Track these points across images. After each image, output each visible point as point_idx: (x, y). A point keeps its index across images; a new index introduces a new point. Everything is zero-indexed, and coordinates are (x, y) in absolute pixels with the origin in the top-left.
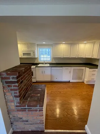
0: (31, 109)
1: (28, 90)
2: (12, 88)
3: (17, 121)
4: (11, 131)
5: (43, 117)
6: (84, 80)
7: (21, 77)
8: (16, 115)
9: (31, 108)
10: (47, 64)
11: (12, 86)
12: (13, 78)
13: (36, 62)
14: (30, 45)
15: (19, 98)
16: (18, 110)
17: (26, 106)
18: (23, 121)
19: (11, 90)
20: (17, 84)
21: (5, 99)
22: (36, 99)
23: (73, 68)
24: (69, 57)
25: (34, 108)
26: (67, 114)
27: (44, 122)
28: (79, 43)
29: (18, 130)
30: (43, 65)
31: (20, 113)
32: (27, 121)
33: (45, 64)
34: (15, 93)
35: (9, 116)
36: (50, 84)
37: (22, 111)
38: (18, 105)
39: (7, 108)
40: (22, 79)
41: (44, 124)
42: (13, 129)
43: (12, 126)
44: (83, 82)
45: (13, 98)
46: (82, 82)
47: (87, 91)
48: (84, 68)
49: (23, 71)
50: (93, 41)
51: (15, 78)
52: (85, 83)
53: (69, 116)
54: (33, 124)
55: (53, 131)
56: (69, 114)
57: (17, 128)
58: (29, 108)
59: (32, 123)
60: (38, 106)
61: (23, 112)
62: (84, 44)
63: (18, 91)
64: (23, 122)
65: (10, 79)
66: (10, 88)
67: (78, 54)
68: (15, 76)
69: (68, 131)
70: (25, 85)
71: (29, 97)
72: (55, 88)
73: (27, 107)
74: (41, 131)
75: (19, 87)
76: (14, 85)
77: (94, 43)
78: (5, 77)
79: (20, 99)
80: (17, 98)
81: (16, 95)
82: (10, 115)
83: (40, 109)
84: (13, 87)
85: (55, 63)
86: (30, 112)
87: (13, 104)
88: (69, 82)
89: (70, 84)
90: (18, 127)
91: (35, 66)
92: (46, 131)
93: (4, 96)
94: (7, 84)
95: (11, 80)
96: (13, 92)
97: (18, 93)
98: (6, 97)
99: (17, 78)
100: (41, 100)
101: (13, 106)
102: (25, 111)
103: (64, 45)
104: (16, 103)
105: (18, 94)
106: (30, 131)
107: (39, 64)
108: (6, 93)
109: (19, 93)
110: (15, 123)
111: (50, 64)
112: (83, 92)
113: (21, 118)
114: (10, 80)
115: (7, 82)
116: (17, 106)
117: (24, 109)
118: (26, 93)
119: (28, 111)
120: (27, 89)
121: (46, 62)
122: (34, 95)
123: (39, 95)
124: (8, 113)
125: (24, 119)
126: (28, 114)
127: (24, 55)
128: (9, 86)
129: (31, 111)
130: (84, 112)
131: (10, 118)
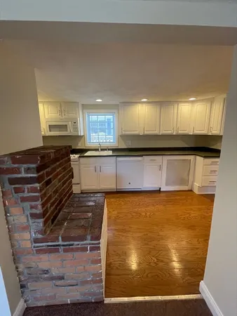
0: (72, 245)
1: (63, 205)
2: (26, 194)
3: (37, 279)
4: (21, 306)
5: (101, 266)
6: (192, 185)
7: (47, 170)
8: (33, 264)
9: (71, 243)
10: (106, 150)
11: (26, 190)
12: (28, 170)
13: (80, 146)
14: (66, 105)
15: (42, 220)
16: (39, 251)
17: (60, 238)
18: (52, 278)
19: (24, 200)
20: (37, 185)
21: (7, 223)
22: (83, 222)
23: (166, 158)
24: (156, 132)
25: (78, 243)
26: (156, 260)
27: (103, 277)
28: (178, 102)
29: (39, 304)
30: (98, 152)
31: (45, 257)
32: (62, 278)
33: (102, 150)
34: (32, 207)
35: (17, 268)
36: (113, 198)
37: (50, 253)
38: (40, 236)
39: (12, 246)
40: (48, 174)
41: (104, 283)
42: (25, 301)
43: (22, 293)
44: (191, 191)
45: (28, 220)
46: (189, 191)
47: (200, 210)
48: (191, 158)
49: (52, 156)
50: (210, 97)
51: (33, 170)
52: (196, 191)
53: (161, 264)
54: (77, 285)
55: (126, 299)
56: (162, 261)
57: (36, 299)
58: (65, 243)
59: (74, 282)
60: (89, 237)
61: (53, 255)
62: (190, 105)
63: (39, 203)
64: (51, 282)
65: (20, 173)
66: (21, 195)
67: (179, 125)
68: (34, 166)
69: (160, 298)
70: (56, 192)
71: (65, 219)
72: (126, 205)
73: (60, 242)
74: (96, 303)
75: (43, 191)
76: (31, 187)
77: (212, 101)
78: (7, 169)
79: (45, 223)
80: (37, 220)
81: (34, 211)
82: (18, 265)
83: (92, 244)
84: (28, 192)
85: (126, 147)
86: (69, 254)
87: (26, 235)
88: (159, 191)
89: (162, 195)
90: (39, 296)
91: (77, 156)
92: (107, 301)
93: (6, 215)
94: (13, 186)
95: (23, 175)
96: (27, 204)
97: (40, 207)
98: (11, 219)
99: (38, 170)
100: (96, 226)
101: (26, 239)
102: (57, 251)
103: (144, 105)
104: (35, 233)
105: (39, 210)
106: (68, 304)
107: (87, 150)
108: (10, 209)
109: (43, 207)
110: (31, 286)
111: (114, 150)
112: (192, 212)
113: (46, 272)
114: (19, 176)
115: (12, 182)
116: (36, 241)
117: (54, 246)
118: (59, 212)
119: (65, 251)
120: (61, 201)
121: (104, 145)
122: (78, 216)
123: (90, 214)
124: (14, 259)
125: (55, 272)
126: (63, 261)
127: (52, 129)
128: (17, 191)
129: (72, 250)
130: (196, 254)
131: (19, 274)
